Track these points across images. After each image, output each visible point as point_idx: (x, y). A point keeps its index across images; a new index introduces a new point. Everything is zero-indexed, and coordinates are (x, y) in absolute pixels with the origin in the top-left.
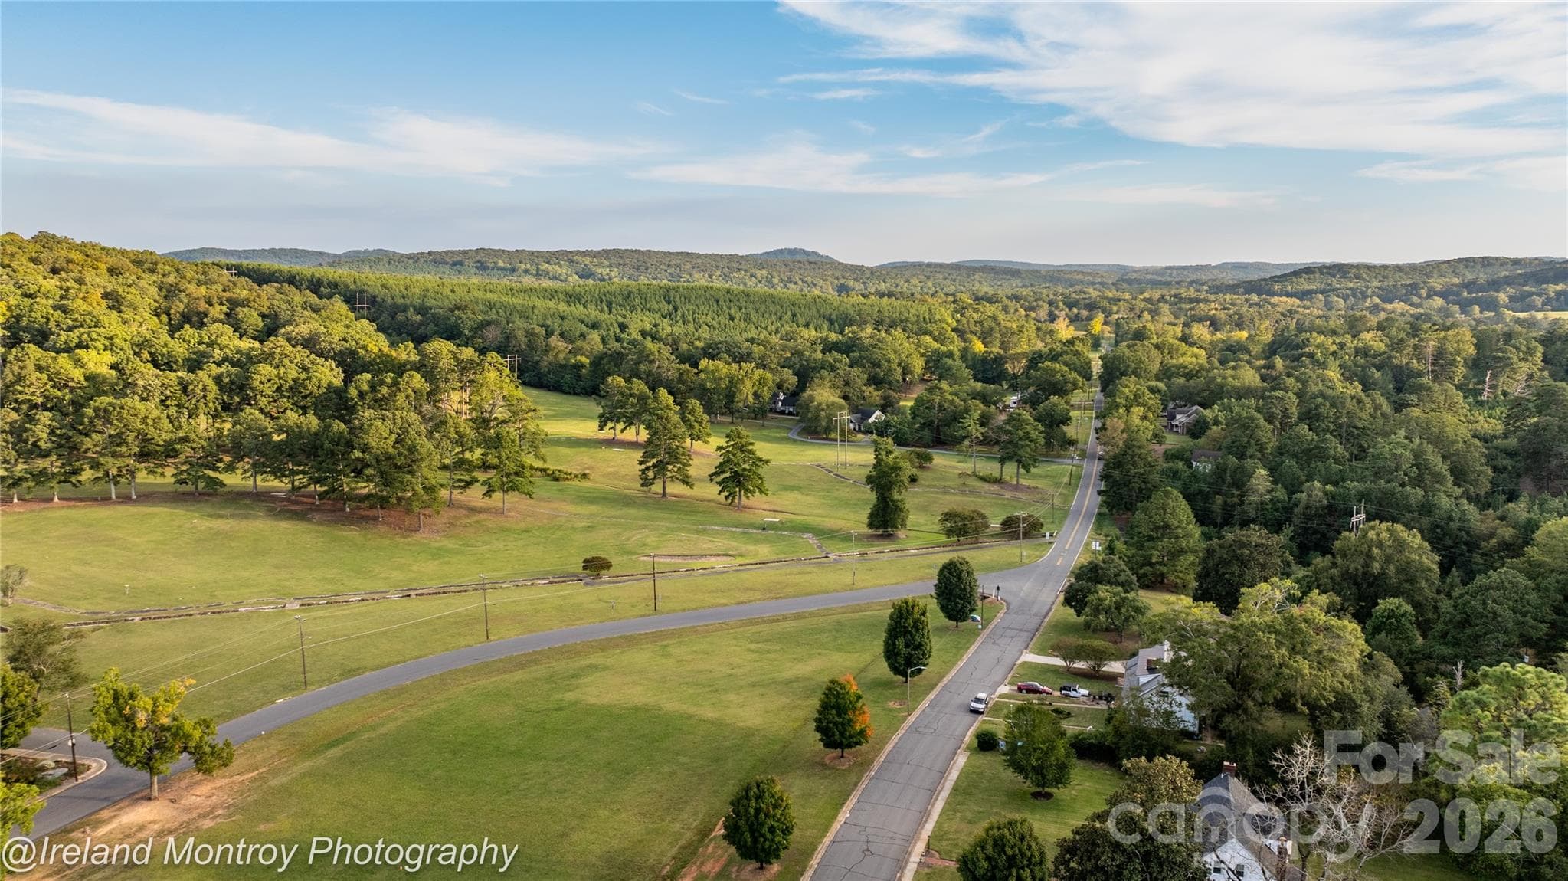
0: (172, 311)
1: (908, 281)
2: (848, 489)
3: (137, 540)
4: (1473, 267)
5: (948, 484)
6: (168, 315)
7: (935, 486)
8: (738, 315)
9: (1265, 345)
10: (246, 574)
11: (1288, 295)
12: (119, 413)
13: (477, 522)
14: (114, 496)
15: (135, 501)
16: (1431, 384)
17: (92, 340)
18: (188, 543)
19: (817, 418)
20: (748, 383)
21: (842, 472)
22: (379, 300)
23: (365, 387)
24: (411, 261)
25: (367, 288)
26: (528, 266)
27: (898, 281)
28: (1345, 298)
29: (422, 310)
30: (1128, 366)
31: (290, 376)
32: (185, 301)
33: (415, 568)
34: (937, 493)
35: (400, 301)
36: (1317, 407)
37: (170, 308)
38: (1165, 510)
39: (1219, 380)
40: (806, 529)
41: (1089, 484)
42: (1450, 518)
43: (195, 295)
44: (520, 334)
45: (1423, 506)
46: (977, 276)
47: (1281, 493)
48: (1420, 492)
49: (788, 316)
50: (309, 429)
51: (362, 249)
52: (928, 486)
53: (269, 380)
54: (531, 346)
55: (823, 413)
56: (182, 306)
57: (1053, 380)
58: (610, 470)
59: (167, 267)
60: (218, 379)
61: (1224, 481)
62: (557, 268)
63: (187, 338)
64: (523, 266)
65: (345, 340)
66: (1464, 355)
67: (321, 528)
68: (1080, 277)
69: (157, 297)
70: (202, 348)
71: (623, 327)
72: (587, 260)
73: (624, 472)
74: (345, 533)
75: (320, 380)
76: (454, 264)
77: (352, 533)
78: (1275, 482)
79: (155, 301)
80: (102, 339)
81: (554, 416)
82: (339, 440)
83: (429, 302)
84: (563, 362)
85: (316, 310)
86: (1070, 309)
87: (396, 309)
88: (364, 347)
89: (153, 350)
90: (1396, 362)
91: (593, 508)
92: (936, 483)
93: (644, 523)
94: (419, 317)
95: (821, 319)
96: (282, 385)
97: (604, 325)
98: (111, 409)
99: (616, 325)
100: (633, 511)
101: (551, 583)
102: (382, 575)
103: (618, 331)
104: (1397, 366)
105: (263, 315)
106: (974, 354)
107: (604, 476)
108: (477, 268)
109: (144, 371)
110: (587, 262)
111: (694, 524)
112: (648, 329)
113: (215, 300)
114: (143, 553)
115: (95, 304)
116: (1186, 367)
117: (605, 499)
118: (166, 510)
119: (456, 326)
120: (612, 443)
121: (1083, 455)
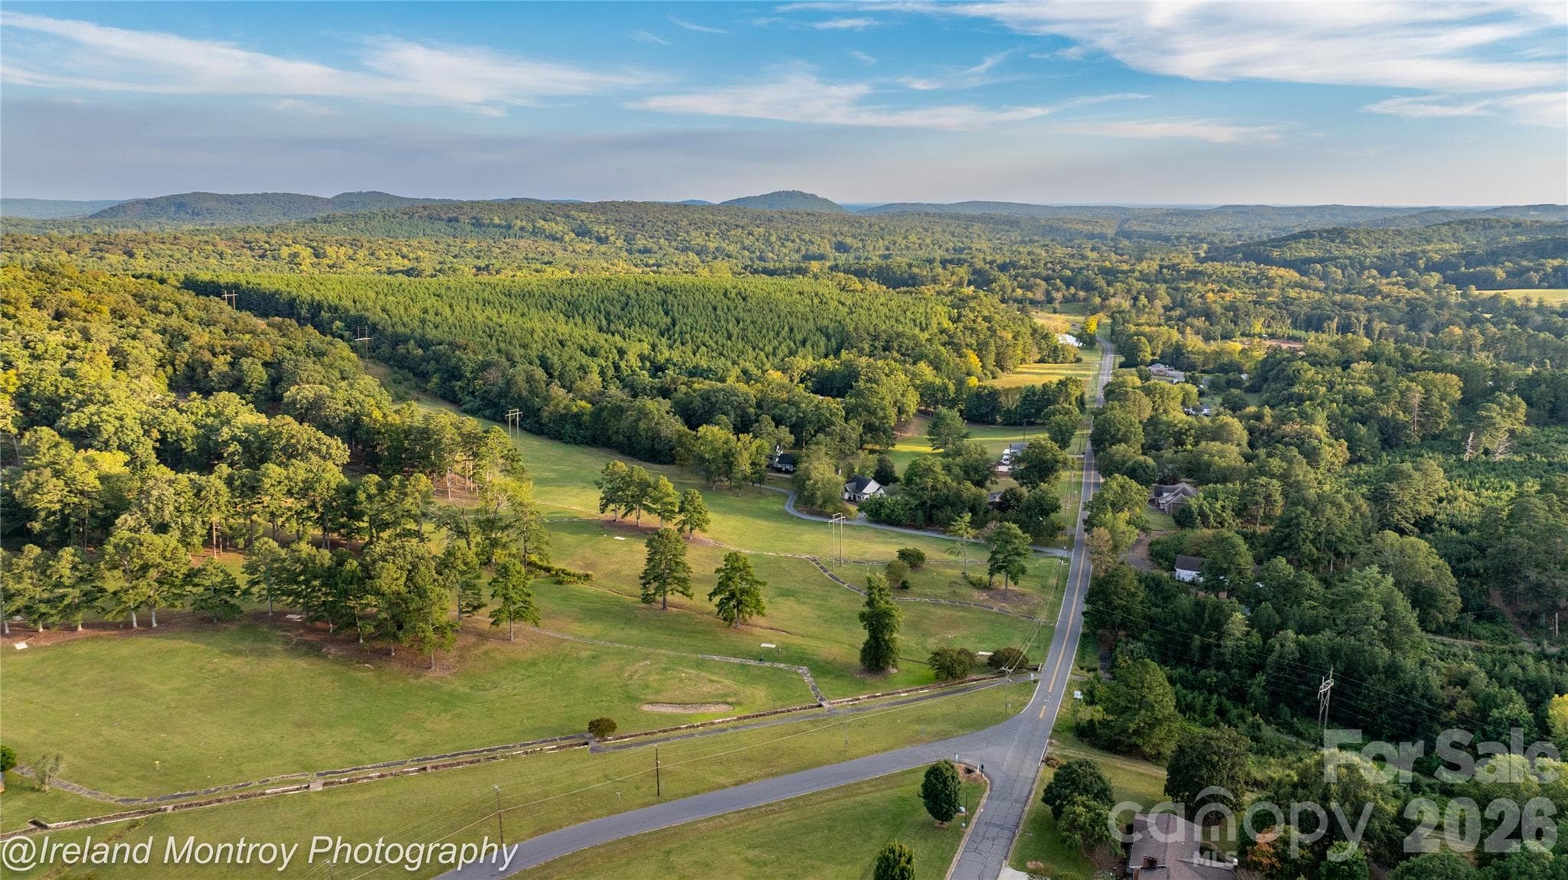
0: (177, 362)
1: (906, 238)
2: (842, 597)
3: (161, 687)
4: (1474, 230)
5: (939, 592)
6: (173, 365)
7: (926, 596)
8: (735, 331)
9: (1258, 362)
10: (268, 737)
11: (1286, 264)
12: (139, 550)
13: (486, 653)
14: (135, 625)
15: (157, 630)
16: (1412, 471)
17: (102, 421)
18: (211, 691)
19: (813, 495)
20: (746, 455)
21: (836, 571)
22: (379, 327)
23: (373, 490)
24: (406, 217)
25: (367, 314)
26: (524, 223)
27: (896, 238)
28: (1343, 268)
29: (424, 343)
30: (1119, 430)
31: (300, 478)
32: (190, 350)
33: (428, 725)
34: (928, 604)
35: (401, 330)
36: (1298, 516)
37: (175, 359)
38: (1142, 683)
39: (1206, 457)
40: (800, 658)
41: (1075, 588)
42: (1414, 686)
43: (199, 344)
44: (521, 381)
45: (1389, 666)
46: (976, 228)
47: (1256, 638)
48: (1387, 652)
49: (785, 333)
50: (322, 565)
51: (356, 190)
52: (919, 595)
53: (280, 483)
54: (532, 392)
55: (819, 493)
56: (186, 356)
57: (1044, 458)
58: (611, 567)
59: (170, 304)
60: (229, 481)
61: (1202, 621)
62: (553, 224)
63: (195, 410)
64: (519, 223)
65: (349, 403)
66: (1449, 399)
67: (336, 667)
68: (1080, 226)
69: (161, 345)
70: (209, 421)
71: (621, 352)
72: (583, 216)
73: (626, 571)
74: (360, 674)
75: (328, 483)
76: (450, 220)
77: (366, 674)
78: (1251, 626)
79: (160, 351)
80: (112, 420)
81: (554, 480)
82: (352, 578)
83: (431, 334)
84: (563, 412)
85: (319, 354)
86: (1068, 288)
87: (398, 340)
88: (369, 415)
89: (162, 428)
90: (1382, 413)
91: (596, 628)
92: (927, 591)
93: (646, 650)
94: (420, 351)
95: (818, 334)
96: (292, 488)
97: (603, 352)
98: (130, 546)
99: (615, 351)
100: (634, 633)
101: (559, 748)
102: (398, 737)
103: (617, 358)
104: (1383, 418)
105: (266, 364)
106: (970, 388)
107: (606, 576)
108: (473, 224)
109: (158, 476)
110: (583, 218)
111: (695, 652)
112: (646, 352)
113: (218, 349)
114: (168, 707)
115: (101, 365)
116: (1175, 426)
117: (607, 612)
118: (187, 644)
119: (457, 368)
120: (613, 527)
121: (1070, 545)
